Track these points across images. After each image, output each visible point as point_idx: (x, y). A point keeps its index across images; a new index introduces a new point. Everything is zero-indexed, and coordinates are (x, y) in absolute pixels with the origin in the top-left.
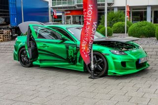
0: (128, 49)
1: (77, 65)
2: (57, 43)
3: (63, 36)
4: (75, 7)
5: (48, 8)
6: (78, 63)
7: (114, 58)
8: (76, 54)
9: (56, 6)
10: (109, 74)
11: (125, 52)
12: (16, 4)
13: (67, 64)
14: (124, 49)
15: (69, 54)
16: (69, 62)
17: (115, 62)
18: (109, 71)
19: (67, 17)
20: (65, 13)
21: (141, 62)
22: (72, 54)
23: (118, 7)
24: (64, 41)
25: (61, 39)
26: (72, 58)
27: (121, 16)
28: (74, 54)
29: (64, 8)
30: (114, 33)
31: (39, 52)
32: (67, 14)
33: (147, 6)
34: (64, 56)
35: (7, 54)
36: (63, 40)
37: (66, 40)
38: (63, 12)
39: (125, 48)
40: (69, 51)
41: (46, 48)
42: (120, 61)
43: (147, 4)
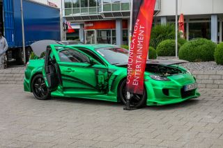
0: (172, 73)
1: (108, 95)
2: (83, 67)
3: (91, 59)
4: (100, 17)
5: (58, 19)
6: (110, 92)
7: (153, 85)
8: (107, 80)
9: (71, 15)
10: (148, 104)
11: (168, 77)
12: (13, 14)
13: (97, 92)
14: (167, 74)
15: (99, 81)
16: (99, 91)
17: (155, 90)
18: (148, 100)
19: (88, 32)
20: (85, 26)
21: (187, 90)
22: (103, 81)
23: (166, 17)
24: (93, 65)
25: (88, 63)
26: (103, 86)
27: (170, 31)
28: (105, 81)
29: (84, 18)
30: (160, 55)
31: (63, 77)
32: (88, 28)
33: (210, 15)
34: (93, 83)
35: (9, 85)
36: (92, 63)
37: (95, 63)
38: (82, 25)
39: (169, 73)
40: (99, 77)
41: (70, 74)
42: (161, 88)
43: (211, 13)
